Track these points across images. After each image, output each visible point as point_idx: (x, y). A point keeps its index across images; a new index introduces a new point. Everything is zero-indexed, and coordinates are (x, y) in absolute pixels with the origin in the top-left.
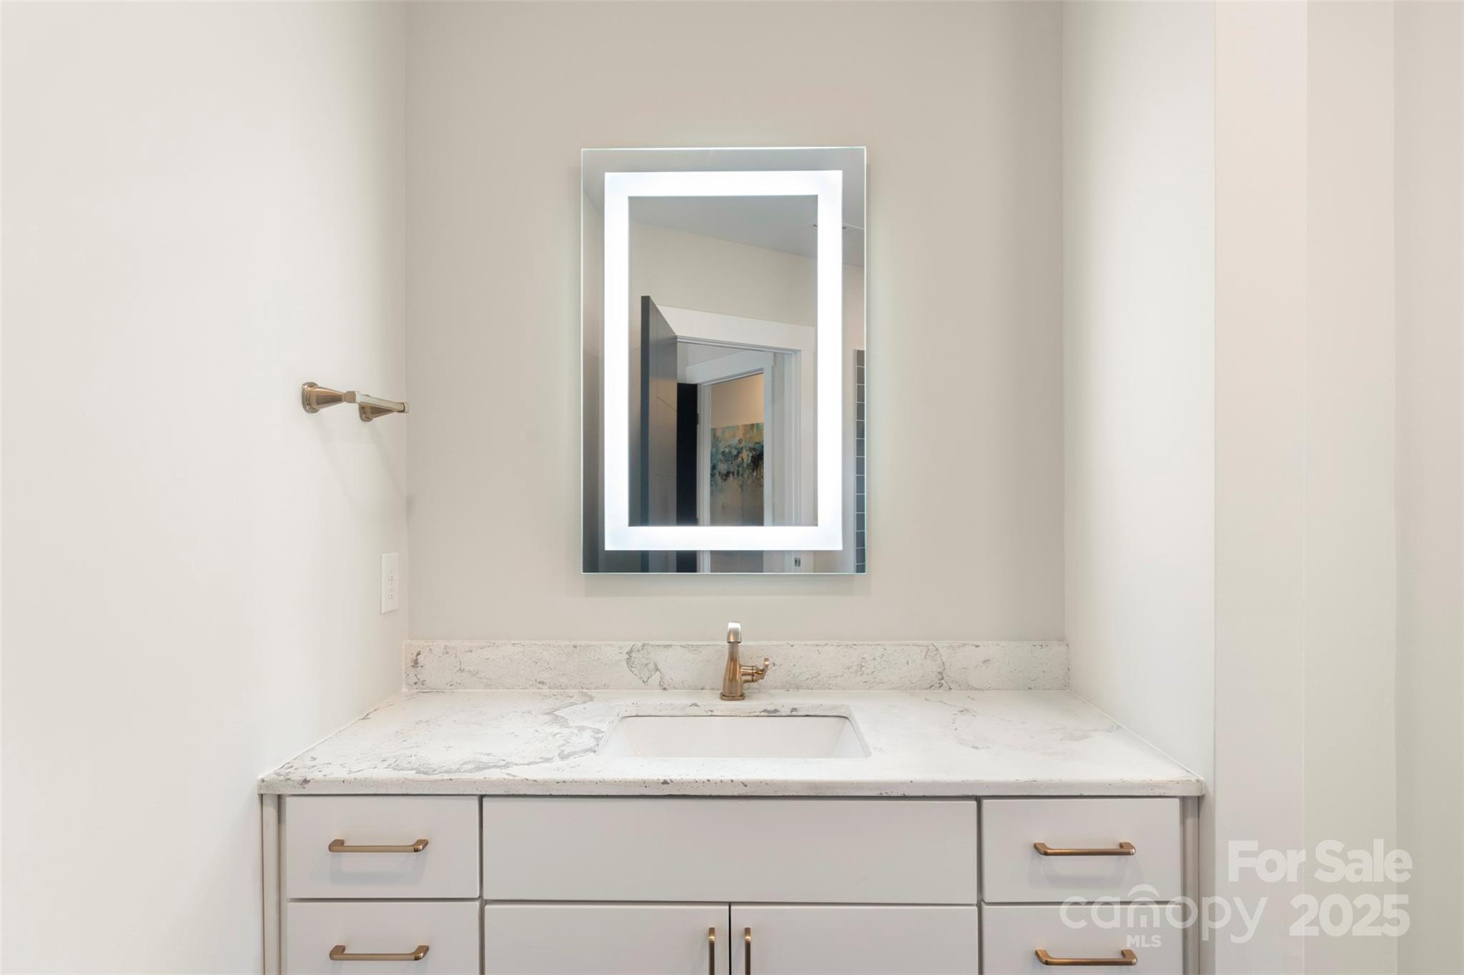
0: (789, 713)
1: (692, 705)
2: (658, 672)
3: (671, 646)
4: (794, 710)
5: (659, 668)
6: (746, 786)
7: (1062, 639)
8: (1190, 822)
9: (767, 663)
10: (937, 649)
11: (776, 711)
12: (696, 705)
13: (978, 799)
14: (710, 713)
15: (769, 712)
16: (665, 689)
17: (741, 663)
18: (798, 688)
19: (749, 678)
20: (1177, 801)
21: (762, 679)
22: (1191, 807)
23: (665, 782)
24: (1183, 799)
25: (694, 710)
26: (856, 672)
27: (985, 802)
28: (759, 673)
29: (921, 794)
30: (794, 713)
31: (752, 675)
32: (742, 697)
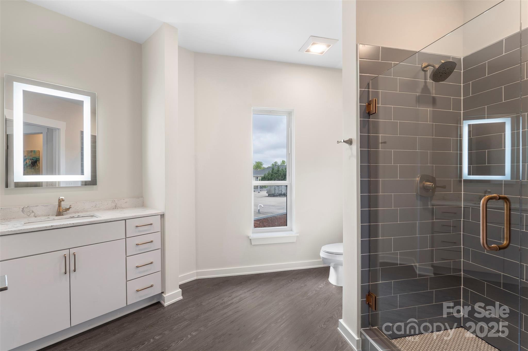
0: (77, 217)
1: (48, 218)
2: (33, 213)
3: (38, 206)
4: (79, 216)
5: (34, 211)
6: (74, 224)
7: (142, 197)
8: (162, 219)
9: (71, 206)
10: (115, 201)
11: (73, 217)
12: (49, 218)
13: (125, 220)
14: (53, 219)
15: (72, 217)
16: (36, 217)
17: (62, 207)
18: (78, 213)
19: (65, 210)
20: (160, 215)
21: (68, 210)
22: (162, 216)
23: (52, 226)
24: (161, 215)
25: (49, 219)
26: (94, 207)
27: (127, 220)
28: (67, 209)
29: (114, 220)
30: (79, 217)
31: (66, 210)
32: (63, 215)
